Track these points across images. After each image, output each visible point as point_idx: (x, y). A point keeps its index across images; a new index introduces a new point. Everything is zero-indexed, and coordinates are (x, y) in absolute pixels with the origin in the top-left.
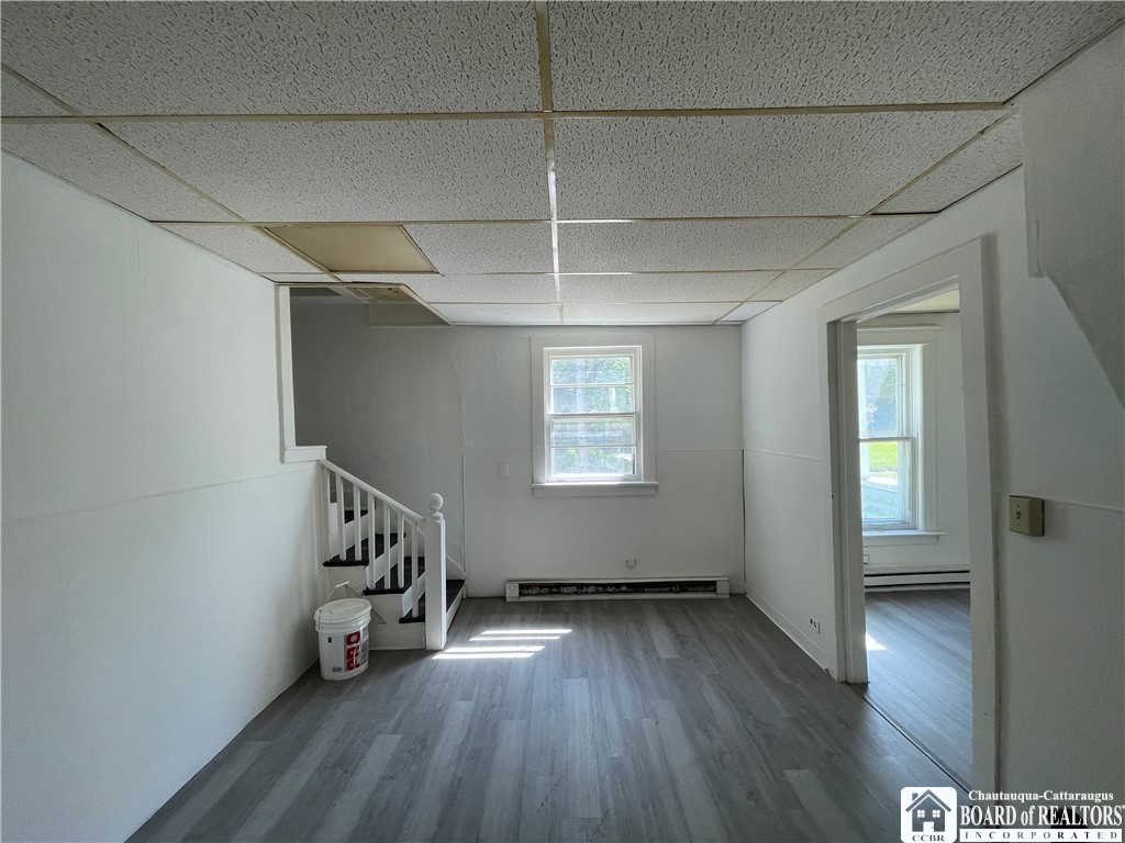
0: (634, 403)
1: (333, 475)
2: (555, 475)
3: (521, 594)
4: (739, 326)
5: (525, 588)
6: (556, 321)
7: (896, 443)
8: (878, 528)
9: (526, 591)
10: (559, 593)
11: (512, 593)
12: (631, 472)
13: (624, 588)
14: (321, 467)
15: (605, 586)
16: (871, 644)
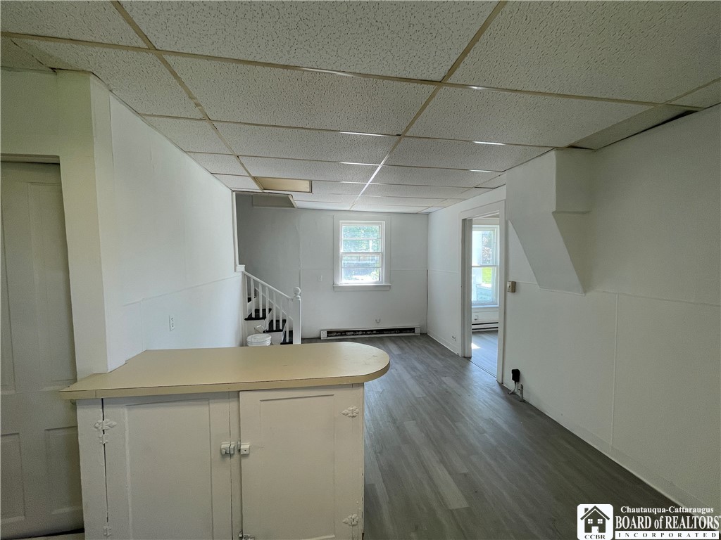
0: (381, 247)
1: (249, 278)
2: (345, 281)
3: (328, 336)
4: (428, 214)
5: (329, 333)
6: (348, 208)
7: (491, 268)
8: (482, 304)
9: (330, 335)
10: (345, 335)
11: (324, 335)
12: (378, 279)
13: (374, 332)
14: (244, 275)
15: (366, 331)
16: (474, 346)
